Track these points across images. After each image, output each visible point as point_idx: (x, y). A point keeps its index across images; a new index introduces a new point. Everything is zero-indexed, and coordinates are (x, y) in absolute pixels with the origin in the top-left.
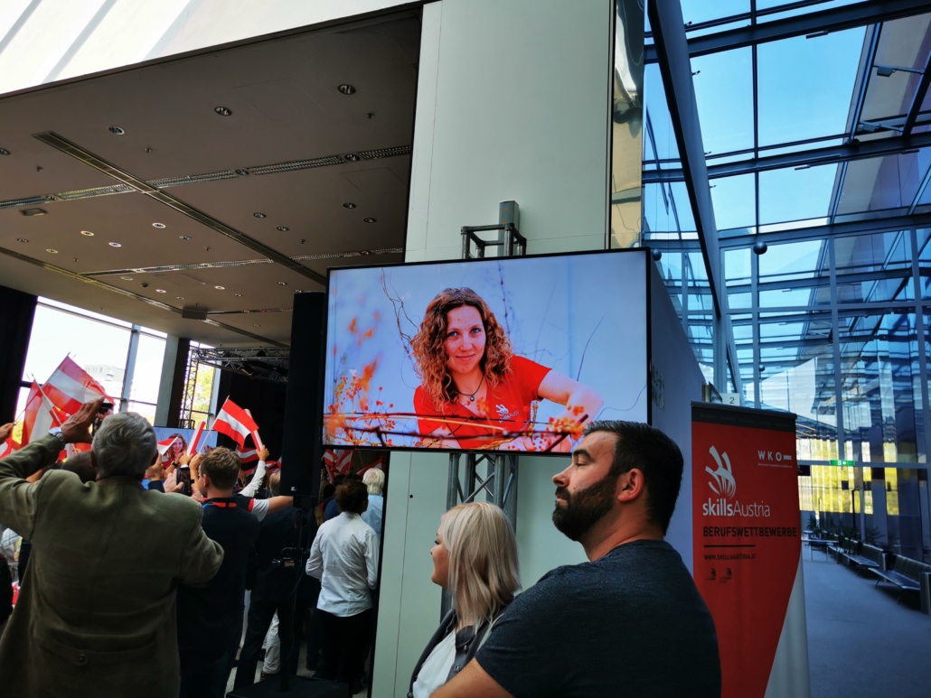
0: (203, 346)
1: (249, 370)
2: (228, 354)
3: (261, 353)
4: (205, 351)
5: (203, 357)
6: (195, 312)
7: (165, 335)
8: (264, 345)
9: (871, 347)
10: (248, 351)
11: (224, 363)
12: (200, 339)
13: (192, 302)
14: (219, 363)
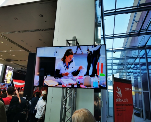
0: (10, 67)
1: (19, 72)
2: (15, 69)
3: (21, 69)
4: (10, 68)
5: (10, 69)
6: (8, 60)
7: (2, 65)
8: (22, 67)
9: (129, 70)
10: (19, 68)
11: (14, 71)
12: (9, 66)
13: (8, 58)
14: (13, 71)
